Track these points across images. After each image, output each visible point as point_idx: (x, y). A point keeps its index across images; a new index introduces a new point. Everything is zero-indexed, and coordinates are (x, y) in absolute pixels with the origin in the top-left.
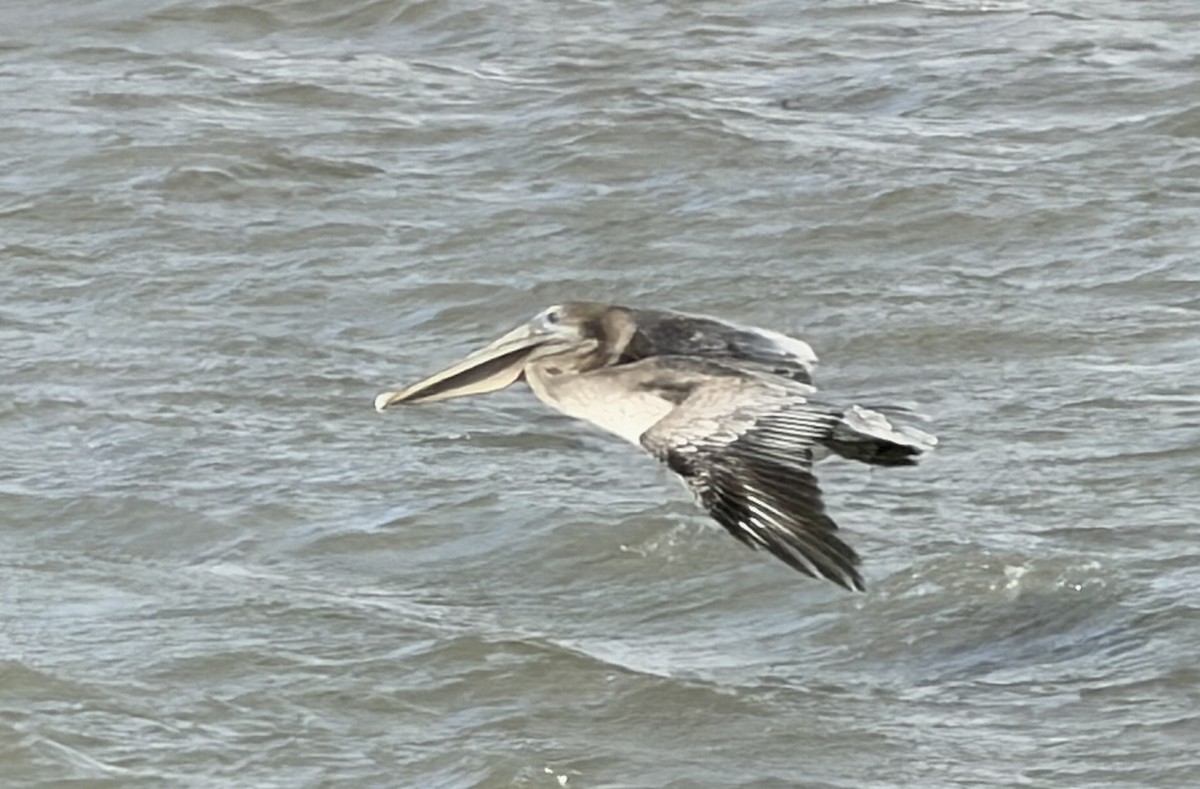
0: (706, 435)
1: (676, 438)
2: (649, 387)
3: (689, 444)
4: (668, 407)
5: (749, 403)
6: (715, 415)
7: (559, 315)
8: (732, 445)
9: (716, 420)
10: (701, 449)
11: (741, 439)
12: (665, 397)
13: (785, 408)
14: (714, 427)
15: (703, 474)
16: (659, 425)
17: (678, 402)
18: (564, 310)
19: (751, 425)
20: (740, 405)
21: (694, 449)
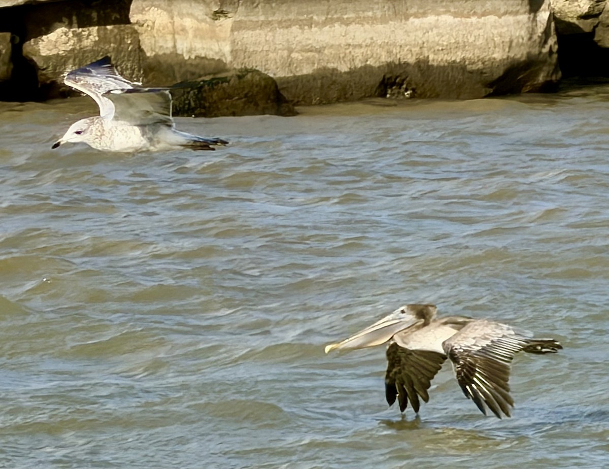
0: (469, 345)
1: (456, 345)
2: (445, 323)
3: (461, 348)
4: (455, 331)
5: (489, 331)
6: (474, 336)
7: (405, 310)
8: (479, 351)
9: (474, 338)
10: (465, 351)
11: (483, 348)
12: (453, 327)
13: (504, 336)
14: (473, 342)
15: (461, 362)
16: (450, 339)
17: (459, 329)
18: (408, 309)
19: (489, 343)
20: (486, 332)
21: (462, 351)
